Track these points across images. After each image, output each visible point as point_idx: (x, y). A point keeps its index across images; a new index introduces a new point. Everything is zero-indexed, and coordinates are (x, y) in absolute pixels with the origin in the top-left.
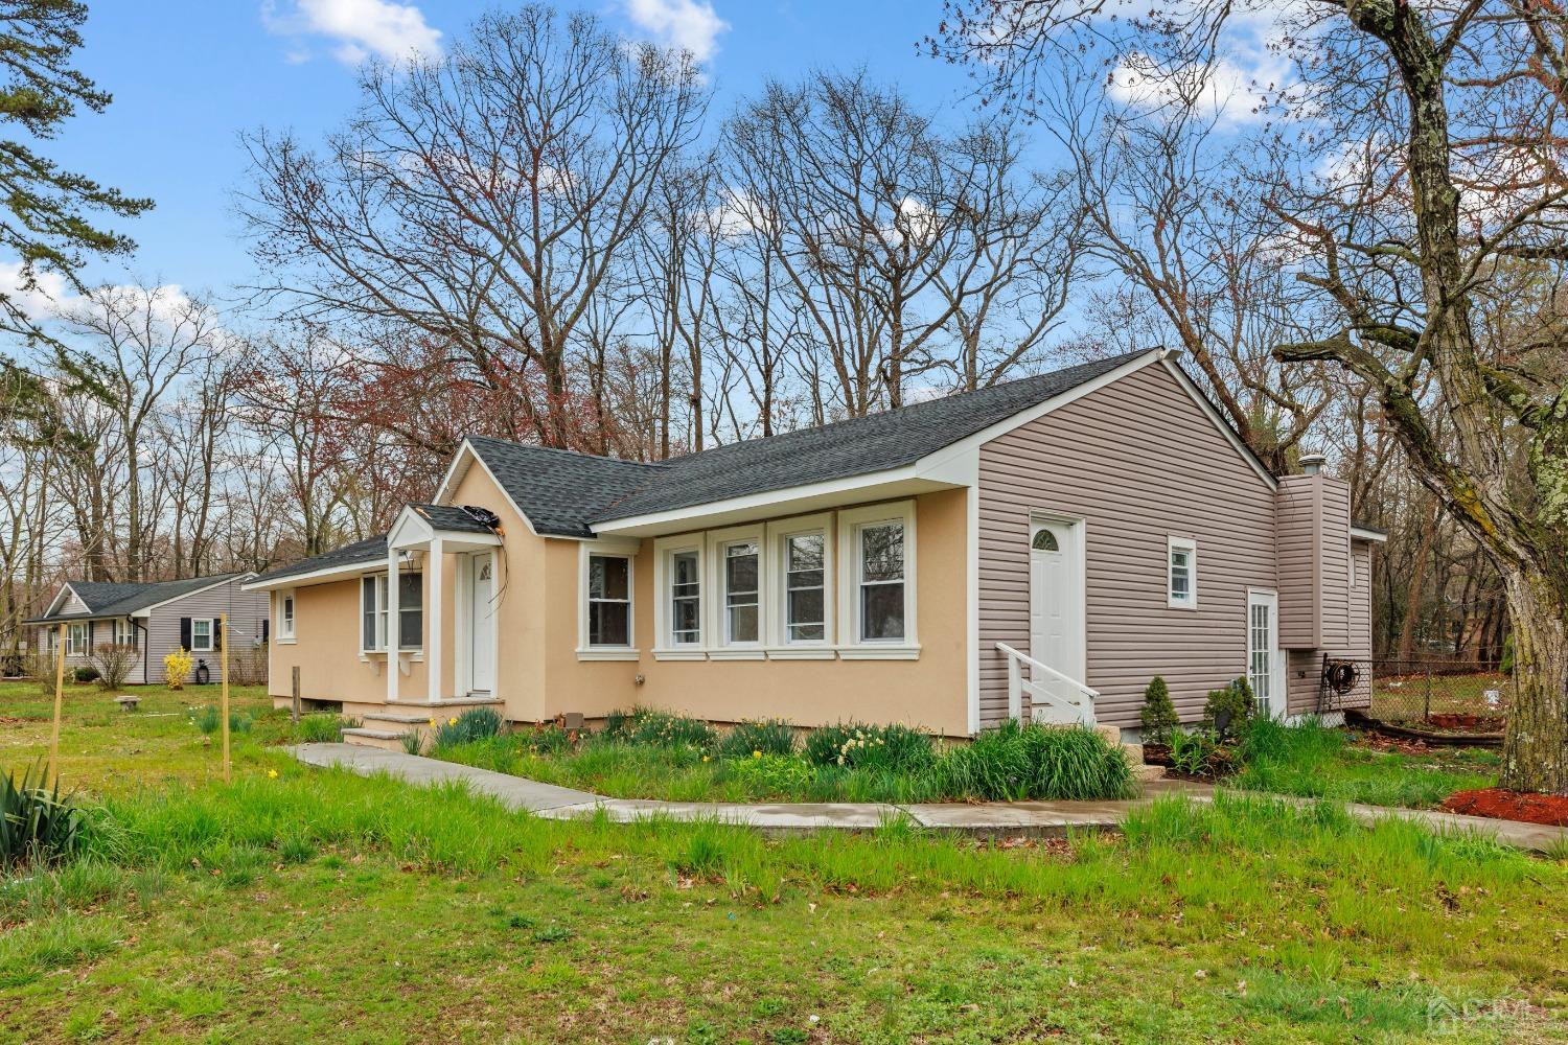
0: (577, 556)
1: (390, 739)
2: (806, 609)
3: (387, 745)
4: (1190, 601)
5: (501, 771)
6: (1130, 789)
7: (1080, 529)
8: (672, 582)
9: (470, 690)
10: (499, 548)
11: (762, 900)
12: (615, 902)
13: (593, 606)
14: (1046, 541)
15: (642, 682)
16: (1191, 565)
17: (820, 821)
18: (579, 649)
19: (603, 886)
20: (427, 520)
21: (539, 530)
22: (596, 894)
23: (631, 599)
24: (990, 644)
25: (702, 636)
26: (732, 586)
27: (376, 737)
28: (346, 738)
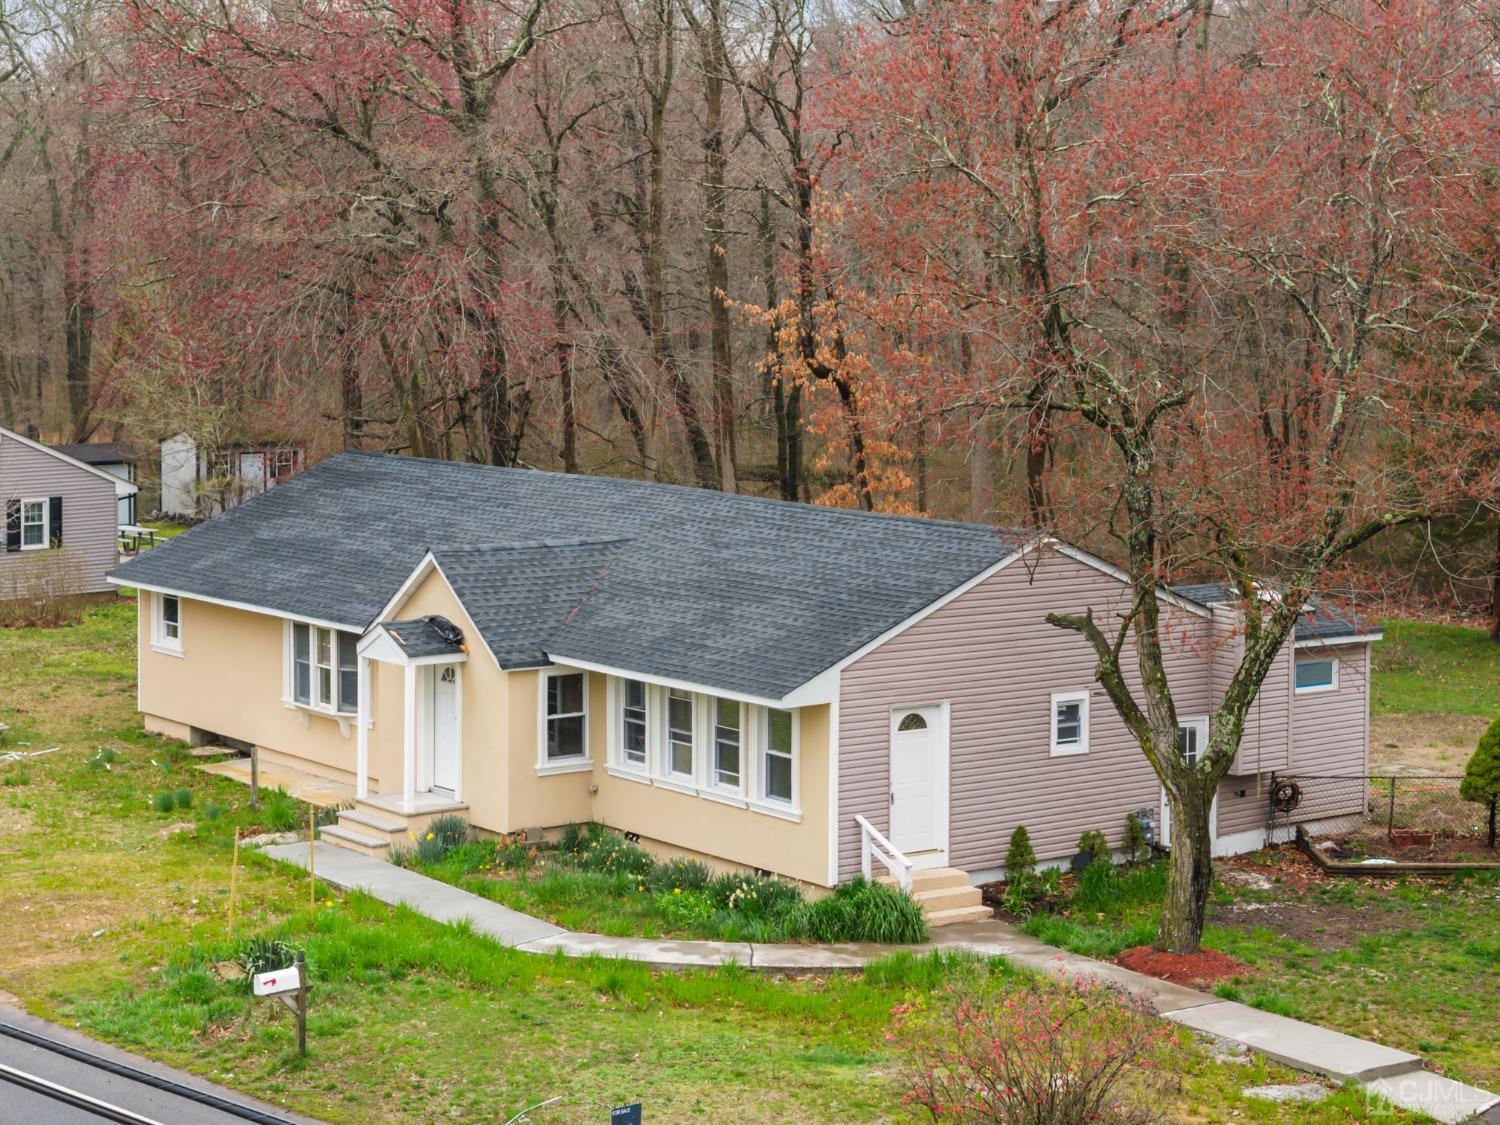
0: (536, 681)
1: (375, 847)
2: (728, 760)
3: (370, 852)
4: (1081, 745)
5: (481, 895)
6: (926, 934)
7: (946, 708)
8: (623, 705)
9: (431, 786)
10: (463, 664)
11: (638, 1009)
12: (568, 1007)
13: (551, 723)
14: (914, 722)
15: (595, 792)
16: (1084, 713)
17: (695, 959)
18: (538, 766)
19: (562, 999)
20: (401, 645)
21: (504, 667)
22: (558, 1003)
23: (586, 711)
24: (850, 816)
25: (647, 759)
26: (673, 724)
27: (359, 843)
28: (323, 836)
